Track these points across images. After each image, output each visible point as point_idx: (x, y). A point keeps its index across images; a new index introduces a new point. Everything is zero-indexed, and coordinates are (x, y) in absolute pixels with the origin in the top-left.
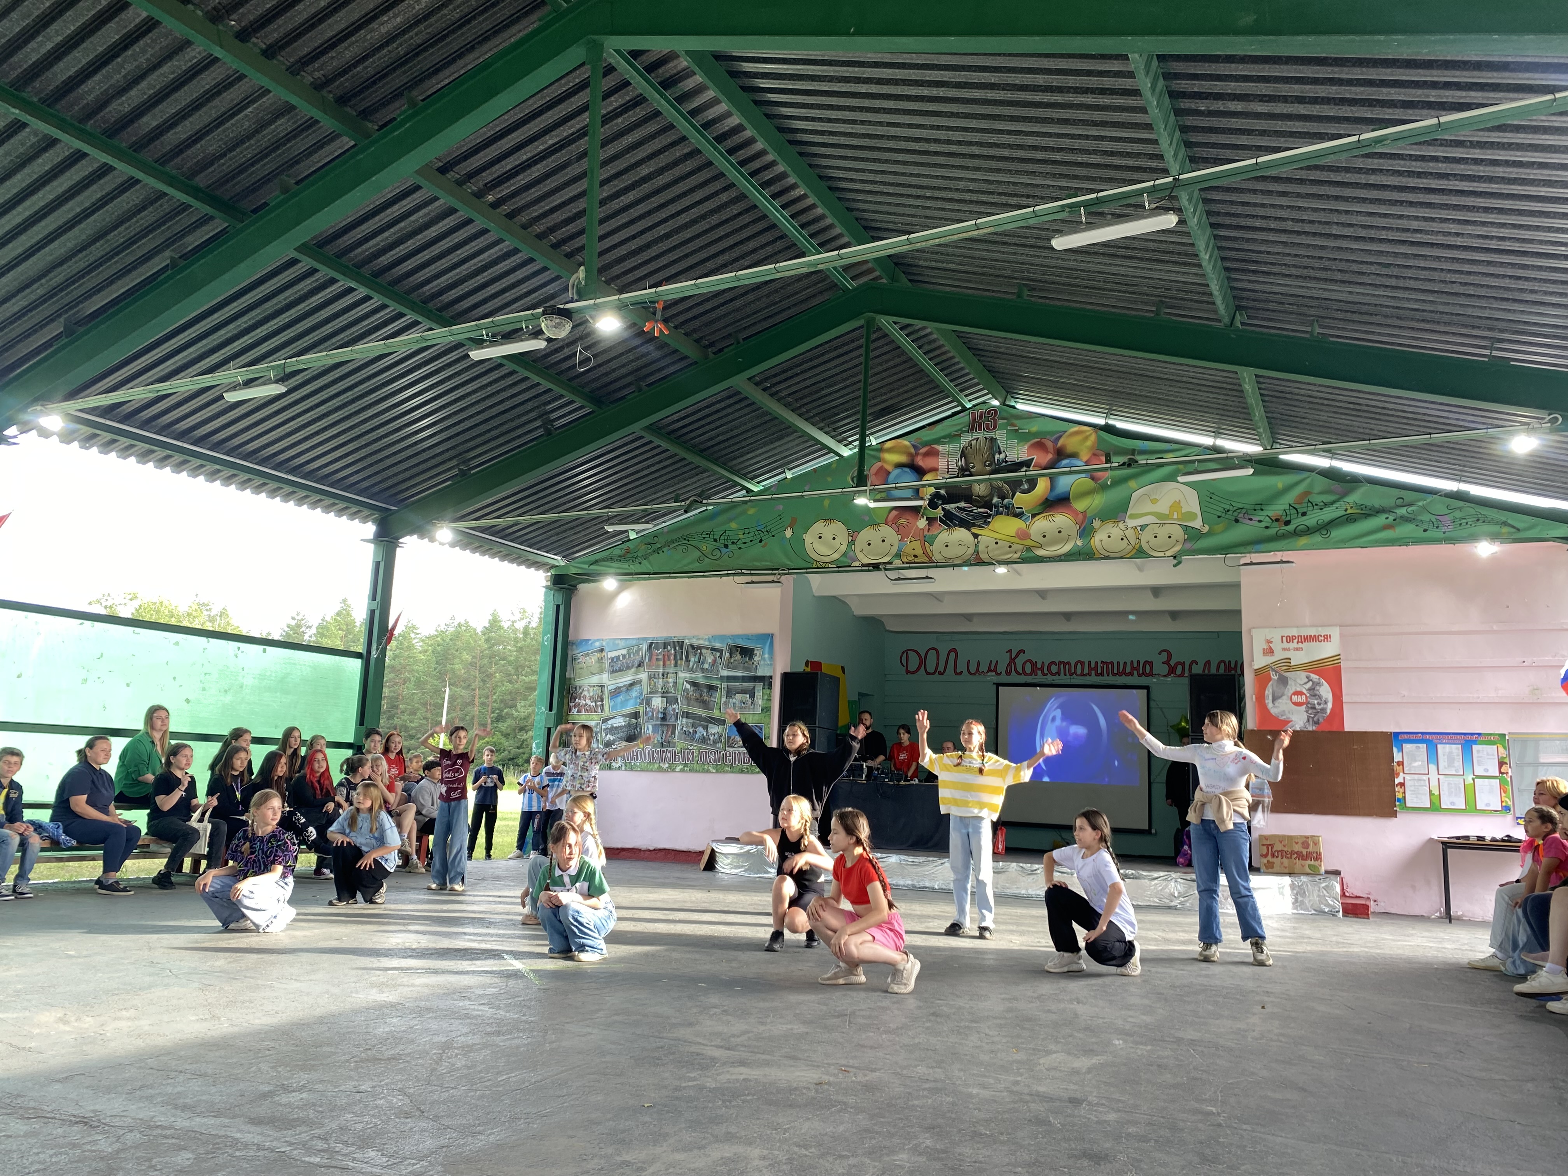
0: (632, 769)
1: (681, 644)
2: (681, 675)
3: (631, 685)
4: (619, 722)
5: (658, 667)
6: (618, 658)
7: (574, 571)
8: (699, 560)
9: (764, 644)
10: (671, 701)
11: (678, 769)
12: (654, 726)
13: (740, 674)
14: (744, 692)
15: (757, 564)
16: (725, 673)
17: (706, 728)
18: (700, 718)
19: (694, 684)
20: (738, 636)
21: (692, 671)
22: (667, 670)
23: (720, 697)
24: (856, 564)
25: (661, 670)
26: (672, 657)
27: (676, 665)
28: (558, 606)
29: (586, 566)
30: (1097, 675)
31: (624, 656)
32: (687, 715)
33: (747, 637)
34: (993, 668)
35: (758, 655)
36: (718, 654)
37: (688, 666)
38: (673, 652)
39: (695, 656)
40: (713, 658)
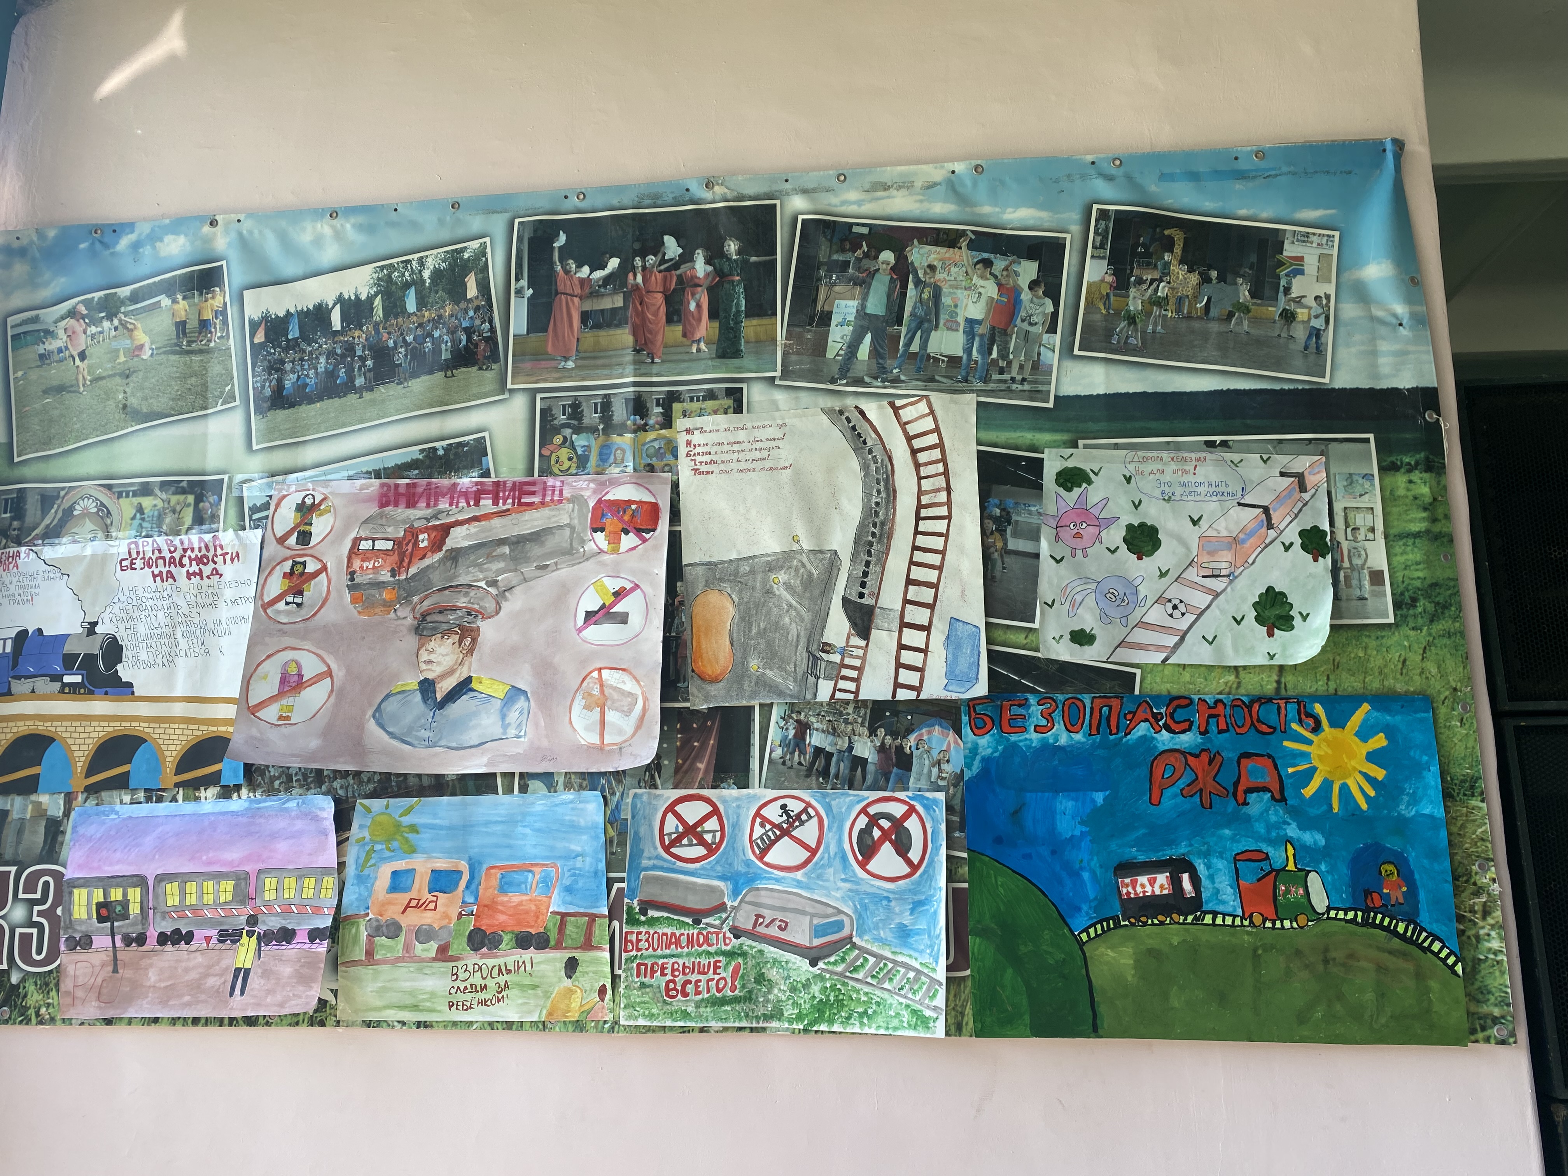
1: (757, 225)
5: (595, 361)
22: (664, 378)
25: (621, 383)
31: (356, 309)
35: (1311, 263)
36: (1028, 270)
37: (821, 347)
38: (700, 267)
39: (864, 283)
40: (990, 289)
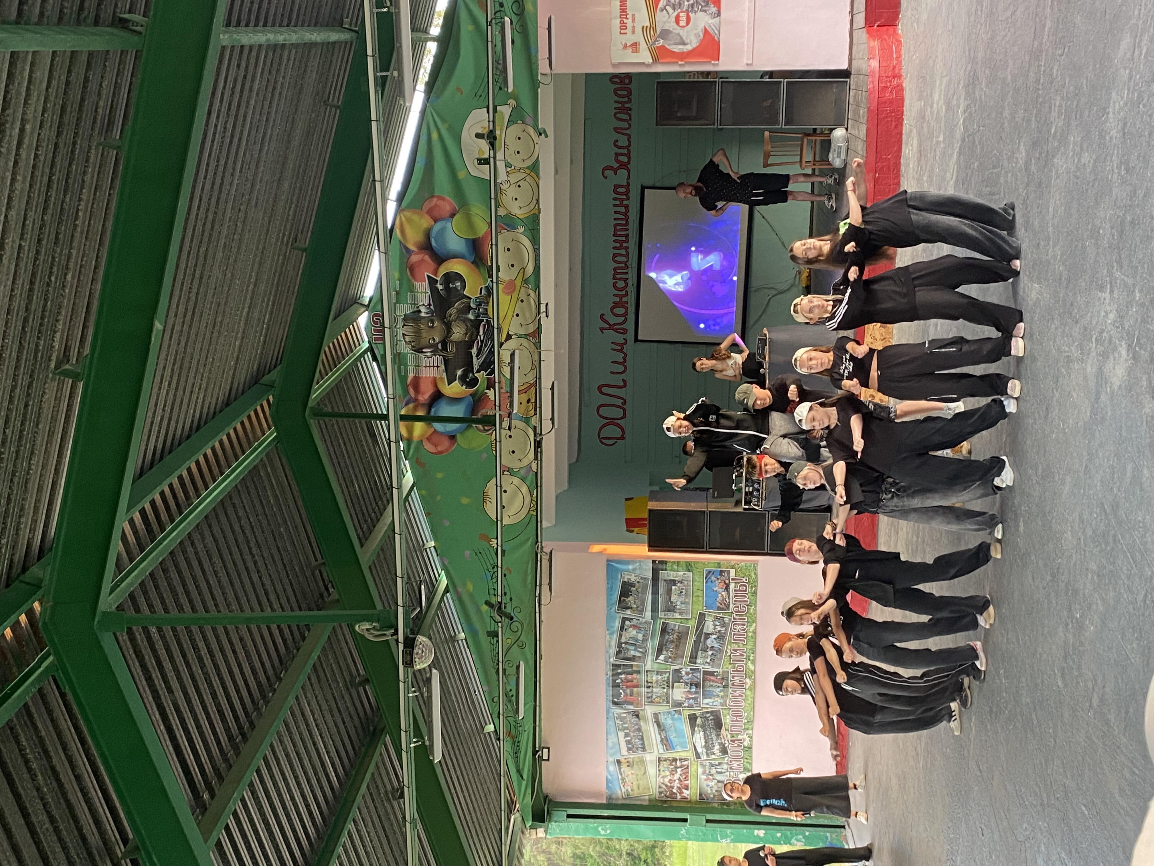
0: (751, 722)
1: (616, 666)
2: (648, 667)
3: (659, 726)
4: (699, 738)
5: (639, 694)
6: (628, 742)
7: (528, 799)
8: (521, 647)
9: (617, 569)
10: (677, 676)
11: (752, 667)
12: (705, 697)
13: (649, 598)
14: (669, 592)
15: (530, 578)
16: (648, 614)
17: (708, 636)
18: (697, 642)
19: (659, 652)
20: (609, 600)
21: (644, 653)
22: (643, 683)
23: (674, 620)
24: (534, 466)
25: (644, 690)
26: (629, 677)
27: (638, 672)
28: (569, 816)
29: (524, 783)
30: (627, 241)
31: (627, 735)
32: (693, 658)
33: (610, 590)
34: (620, 348)
35: (629, 577)
36: (627, 623)
37: (639, 657)
38: (623, 676)
39: (628, 650)
40: (631, 629)
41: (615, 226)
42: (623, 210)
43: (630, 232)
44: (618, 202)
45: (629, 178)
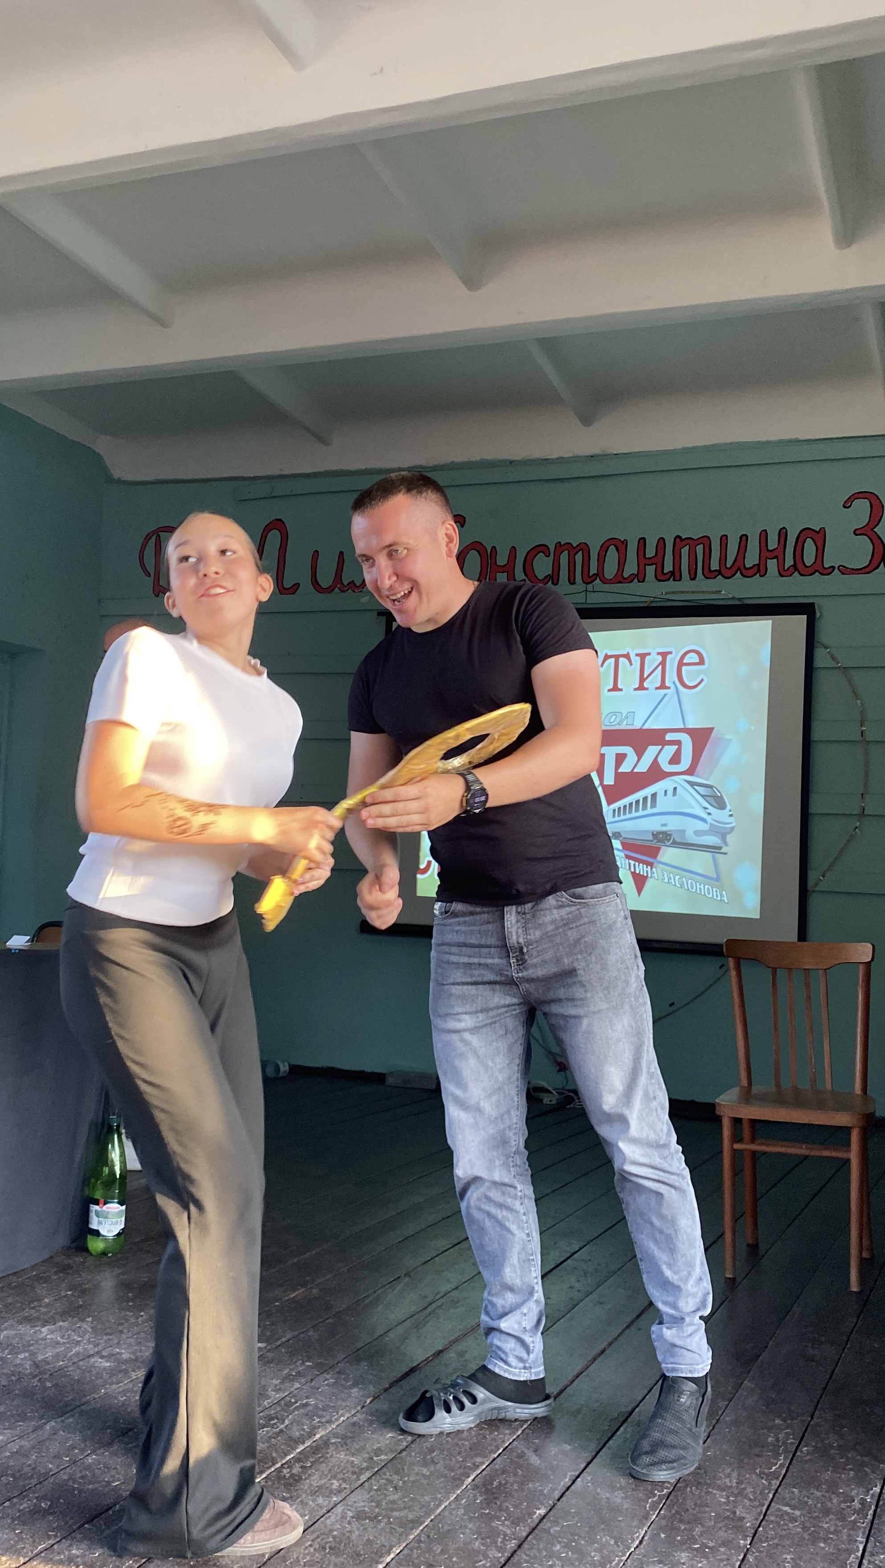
30: (661, 577)
41: (706, 541)
42: (752, 558)
43: (686, 584)
44: (773, 544)
45: (844, 570)
